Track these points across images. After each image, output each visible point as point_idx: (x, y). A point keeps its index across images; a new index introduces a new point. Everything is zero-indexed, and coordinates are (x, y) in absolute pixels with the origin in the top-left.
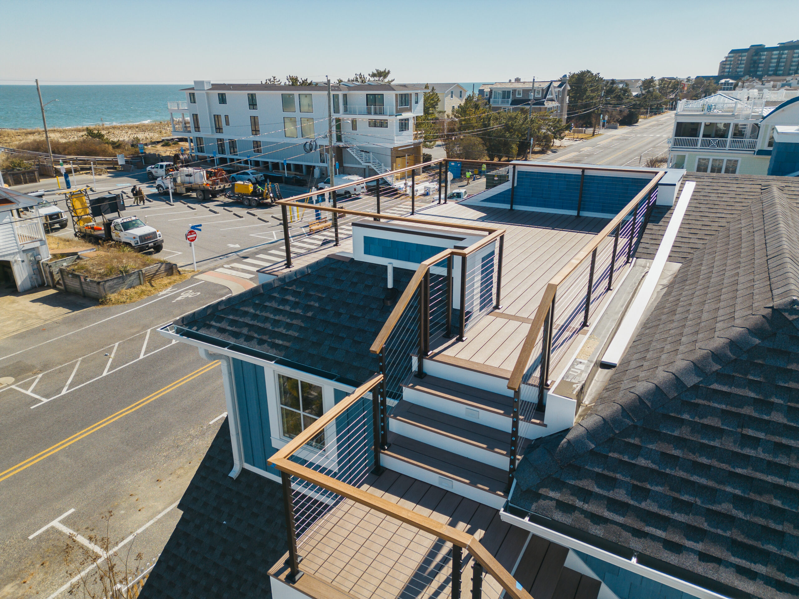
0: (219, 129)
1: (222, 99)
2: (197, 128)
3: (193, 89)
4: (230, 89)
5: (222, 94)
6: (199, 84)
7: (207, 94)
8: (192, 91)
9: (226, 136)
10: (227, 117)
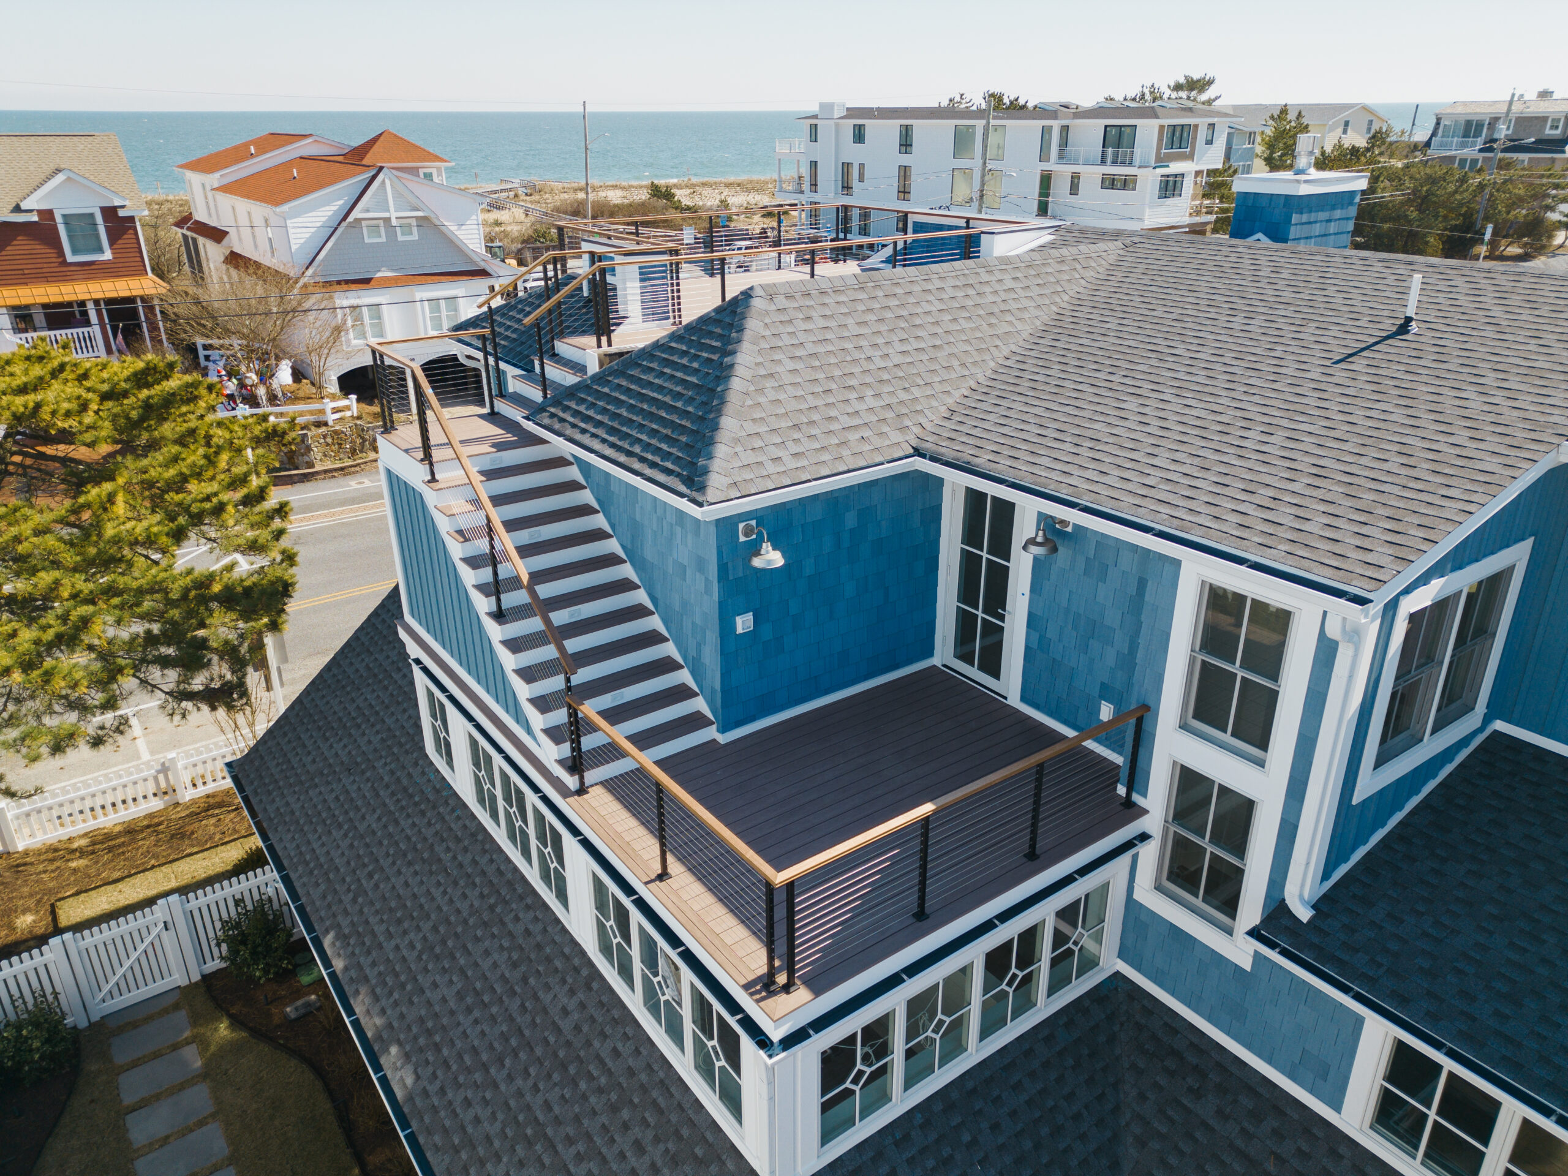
0: (847, 188)
1: (859, 135)
2: (814, 185)
3: (816, 117)
4: (874, 117)
5: (860, 126)
6: (827, 107)
7: (837, 125)
8: (814, 121)
9: (858, 199)
10: (862, 166)
